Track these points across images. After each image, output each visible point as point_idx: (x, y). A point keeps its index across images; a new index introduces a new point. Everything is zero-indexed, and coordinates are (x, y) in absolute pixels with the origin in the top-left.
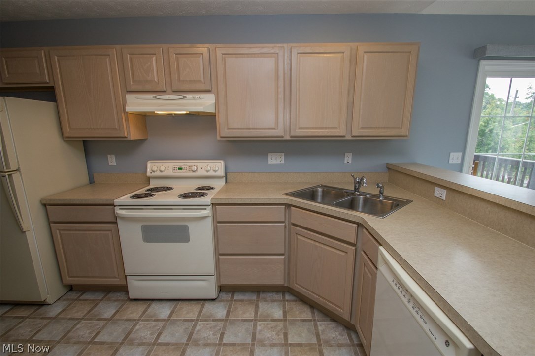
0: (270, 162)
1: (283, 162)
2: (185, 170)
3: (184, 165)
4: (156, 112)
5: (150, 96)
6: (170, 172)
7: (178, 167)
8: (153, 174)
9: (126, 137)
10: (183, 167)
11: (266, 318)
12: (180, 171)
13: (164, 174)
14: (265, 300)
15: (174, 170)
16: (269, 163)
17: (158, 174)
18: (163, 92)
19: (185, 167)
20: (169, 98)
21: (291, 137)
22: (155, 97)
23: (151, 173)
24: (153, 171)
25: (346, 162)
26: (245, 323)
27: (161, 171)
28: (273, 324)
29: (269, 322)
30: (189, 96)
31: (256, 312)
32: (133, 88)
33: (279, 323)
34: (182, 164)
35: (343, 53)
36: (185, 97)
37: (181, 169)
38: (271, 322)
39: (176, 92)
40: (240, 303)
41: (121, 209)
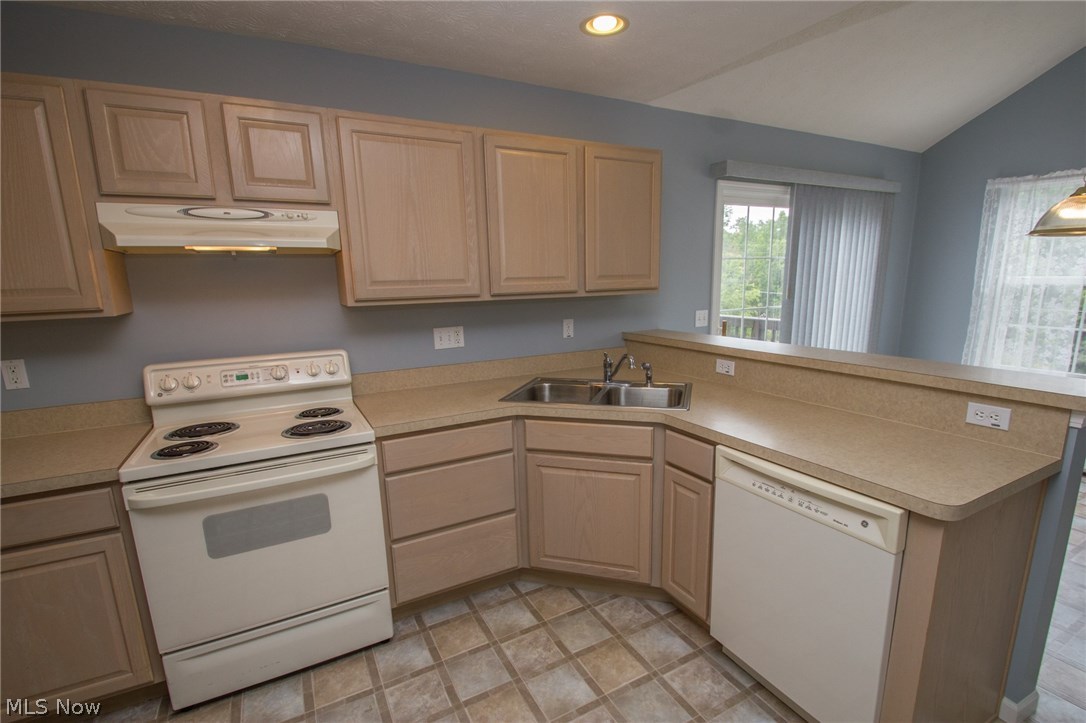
0: (438, 346)
1: (462, 344)
2: (255, 380)
3: (251, 368)
4: (187, 248)
5: (173, 209)
6: (216, 388)
7: (235, 373)
8: (166, 398)
9: (101, 311)
10: (248, 372)
11: (510, 634)
12: (243, 382)
13: (198, 394)
14: (486, 606)
15: (226, 381)
16: (436, 348)
17: (181, 394)
18: (209, 200)
19: (254, 371)
20: (227, 216)
21: (492, 296)
22: (186, 212)
23: (160, 395)
24: (168, 390)
25: (565, 336)
26: (478, 655)
27: (191, 388)
28: (529, 637)
29: (519, 638)
30: (277, 212)
31: (486, 631)
32: (122, 187)
33: (537, 632)
34: (247, 366)
35: (565, 154)
36: (266, 215)
37: (245, 377)
38: (523, 636)
39: (240, 201)
40: (445, 627)
41: (140, 490)
